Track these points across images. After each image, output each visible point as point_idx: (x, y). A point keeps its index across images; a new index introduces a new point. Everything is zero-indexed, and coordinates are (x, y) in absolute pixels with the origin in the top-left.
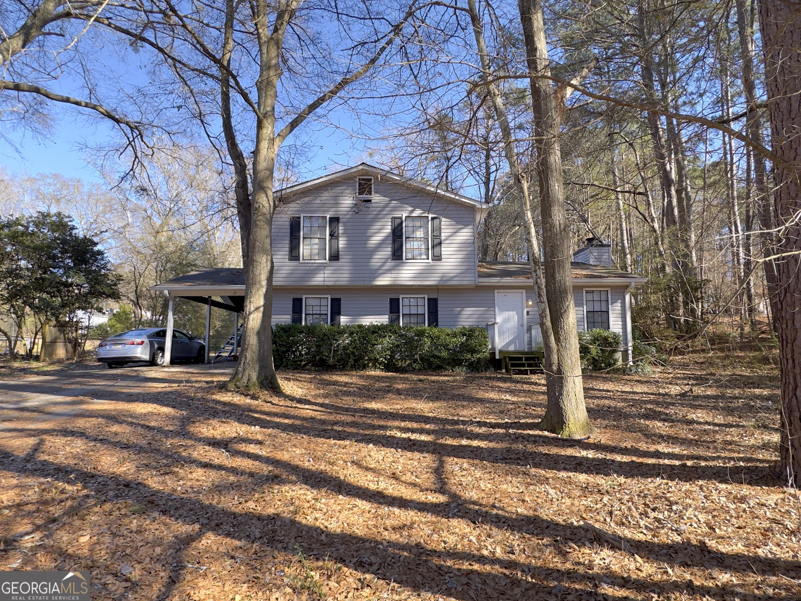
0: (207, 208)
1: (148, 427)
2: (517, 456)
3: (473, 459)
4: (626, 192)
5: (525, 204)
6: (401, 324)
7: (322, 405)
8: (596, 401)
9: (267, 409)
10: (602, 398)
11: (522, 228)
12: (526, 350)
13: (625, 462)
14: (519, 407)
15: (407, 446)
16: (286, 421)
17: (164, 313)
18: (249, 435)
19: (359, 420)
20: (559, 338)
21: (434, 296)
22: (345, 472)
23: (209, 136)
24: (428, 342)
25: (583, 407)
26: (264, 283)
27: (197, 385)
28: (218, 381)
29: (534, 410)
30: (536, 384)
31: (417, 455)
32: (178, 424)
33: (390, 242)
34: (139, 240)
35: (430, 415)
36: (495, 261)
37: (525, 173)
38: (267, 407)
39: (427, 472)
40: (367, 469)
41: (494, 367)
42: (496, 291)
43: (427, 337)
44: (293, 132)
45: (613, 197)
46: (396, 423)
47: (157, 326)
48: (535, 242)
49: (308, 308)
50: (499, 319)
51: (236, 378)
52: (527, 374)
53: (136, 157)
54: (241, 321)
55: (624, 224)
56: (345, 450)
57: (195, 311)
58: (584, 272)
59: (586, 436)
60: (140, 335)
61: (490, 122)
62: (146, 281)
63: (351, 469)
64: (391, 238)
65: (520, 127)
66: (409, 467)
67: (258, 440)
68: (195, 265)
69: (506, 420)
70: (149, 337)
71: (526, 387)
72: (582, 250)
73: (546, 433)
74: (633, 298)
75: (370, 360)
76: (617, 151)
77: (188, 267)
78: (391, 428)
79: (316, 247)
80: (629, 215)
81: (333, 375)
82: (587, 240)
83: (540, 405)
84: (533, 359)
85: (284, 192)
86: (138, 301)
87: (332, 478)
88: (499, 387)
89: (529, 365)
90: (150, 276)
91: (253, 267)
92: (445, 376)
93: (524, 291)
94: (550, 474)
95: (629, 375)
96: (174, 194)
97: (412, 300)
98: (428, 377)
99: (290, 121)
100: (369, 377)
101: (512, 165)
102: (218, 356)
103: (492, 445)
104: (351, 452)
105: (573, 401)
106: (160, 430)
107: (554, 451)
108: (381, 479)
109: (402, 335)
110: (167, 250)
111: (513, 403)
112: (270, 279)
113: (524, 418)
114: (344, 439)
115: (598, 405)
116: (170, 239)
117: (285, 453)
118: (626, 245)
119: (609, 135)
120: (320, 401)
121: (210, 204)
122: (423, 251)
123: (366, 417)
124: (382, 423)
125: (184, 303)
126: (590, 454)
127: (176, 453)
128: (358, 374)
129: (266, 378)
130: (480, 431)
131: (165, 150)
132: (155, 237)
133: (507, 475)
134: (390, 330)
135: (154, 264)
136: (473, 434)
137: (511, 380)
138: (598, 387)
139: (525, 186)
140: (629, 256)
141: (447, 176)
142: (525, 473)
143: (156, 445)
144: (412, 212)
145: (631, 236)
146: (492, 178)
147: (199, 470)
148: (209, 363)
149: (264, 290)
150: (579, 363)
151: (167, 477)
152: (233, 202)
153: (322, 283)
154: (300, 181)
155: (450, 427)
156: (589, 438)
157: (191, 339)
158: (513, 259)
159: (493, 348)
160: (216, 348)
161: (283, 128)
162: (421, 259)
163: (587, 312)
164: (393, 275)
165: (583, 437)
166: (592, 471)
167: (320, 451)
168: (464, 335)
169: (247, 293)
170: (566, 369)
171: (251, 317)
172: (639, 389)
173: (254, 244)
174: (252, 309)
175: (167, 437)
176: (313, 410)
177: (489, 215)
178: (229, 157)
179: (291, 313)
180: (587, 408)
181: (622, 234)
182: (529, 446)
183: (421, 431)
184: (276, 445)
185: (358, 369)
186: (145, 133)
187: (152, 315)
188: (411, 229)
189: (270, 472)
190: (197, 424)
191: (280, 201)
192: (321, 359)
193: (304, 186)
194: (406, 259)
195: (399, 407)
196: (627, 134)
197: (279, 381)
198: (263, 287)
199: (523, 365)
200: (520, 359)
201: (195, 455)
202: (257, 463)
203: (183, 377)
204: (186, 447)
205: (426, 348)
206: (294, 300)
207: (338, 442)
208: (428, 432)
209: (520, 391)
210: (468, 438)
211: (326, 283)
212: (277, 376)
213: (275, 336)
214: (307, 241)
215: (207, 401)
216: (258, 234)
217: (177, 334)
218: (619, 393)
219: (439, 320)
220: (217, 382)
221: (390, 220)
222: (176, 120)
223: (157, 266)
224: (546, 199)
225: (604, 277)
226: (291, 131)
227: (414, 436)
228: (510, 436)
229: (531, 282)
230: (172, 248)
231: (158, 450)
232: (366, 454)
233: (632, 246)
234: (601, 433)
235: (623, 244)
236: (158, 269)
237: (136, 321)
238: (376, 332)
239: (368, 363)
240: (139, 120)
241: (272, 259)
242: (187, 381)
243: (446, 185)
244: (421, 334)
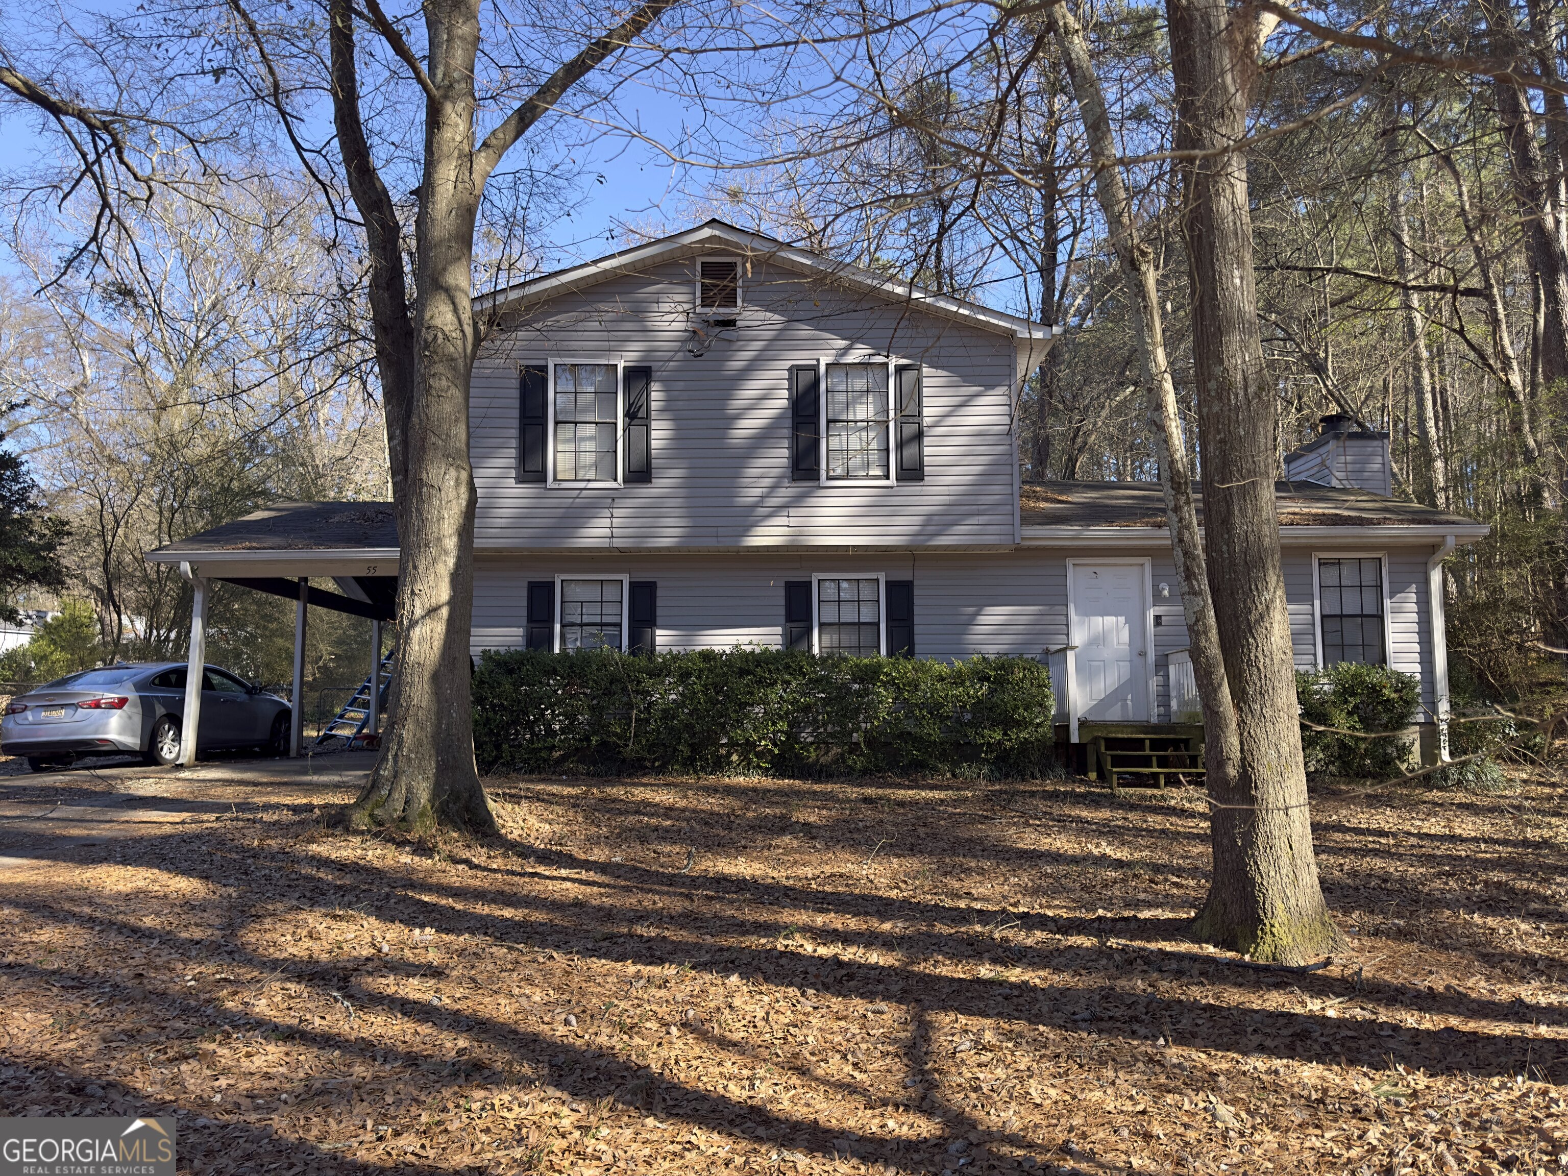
0: (293, 341)
1: (135, 930)
2: (1130, 1012)
3: (1010, 1018)
4: (1434, 288)
5: (1151, 328)
6: (816, 650)
7: (603, 868)
8: (1348, 862)
9: (455, 881)
10: (1366, 852)
11: (1141, 392)
12: (1154, 720)
13: (1428, 1032)
14: (1135, 876)
15: (830, 980)
16: (508, 913)
17: (182, 623)
18: (408, 953)
19: (704, 909)
20: (1244, 692)
21: (903, 575)
22: (664, 1053)
23: (298, 147)
24: (886, 696)
25: (1310, 878)
26: (451, 543)
27: (267, 817)
28: (326, 806)
29: (1176, 885)
30: (1182, 813)
31: (859, 1005)
32: (217, 921)
33: (786, 432)
34: (113, 427)
35: (894, 894)
36: (1068, 482)
37: (1151, 242)
38: (457, 875)
39: (885, 1054)
40: (724, 1043)
41: (1066, 766)
42: (1070, 562)
43: (884, 684)
44: (528, 133)
45: (1395, 303)
46: (802, 917)
47: (163, 659)
48: (1175, 429)
49: (570, 608)
50: (1078, 637)
51: (374, 797)
52: (1156, 786)
53: (106, 205)
54: (389, 644)
55: (1426, 374)
56: (663, 993)
57: (265, 617)
58: (1318, 509)
59: (1322, 958)
60: (118, 682)
61: (1059, 101)
62: (135, 535)
63: (679, 1044)
64: (788, 423)
65: (1141, 114)
66: (838, 1038)
67: (430, 965)
68: (265, 493)
69: (1101, 912)
70: (140, 686)
71: (1154, 821)
72: (1310, 448)
73: (1210, 949)
74: (1451, 579)
75: (732, 744)
76: (1406, 177)
77: (247, 497)
78: (788, 930)
79: (590, 446)
80: (1440, 352)
81: (636, 785)
82: (1324, 419)
83: (1194, 872)
84: (1175, 744)
85: (500, 299)
86: (110, 589)
87: (628, 1068)
88: (1079, 820)
89: (1163, 762)
90: (142, 524)
91: (420, 500)
92: (933, 788)
93: (1147, 562)
94: (1220, 1062)
95: (1440, 789)
96: (208, 303)
97: (844, 585)
98: (888, 791)
99: (517, 105)
100: (729, 791)
101: (1114, 222)
102: (327, 737)
103: (1060, 980)
104: (679, 998)
105: (1285, 861)
106: (166, 939)
107: (1233, 997)
108: (761, 1072)
109: (818, 681)
110: (188, 452)
111: (1119, 864)
112: (466, 532)
113: (1149, 905)
114: (660, 961)
115: (1354, 874)
116: (195, 423)
117: (503, 1002)
118: (1433, 432)
119: (1384, 133)
120: (599, 855)
121: (302, 333)
122: (874, 456)
123: (721, 899)
124: (764, 916)
125: (235, 597)
126: (1333, 1008)
127: (209, 1001)
128: (702, 782)
129: (455, 796)
130: (1029, 942)
131: (181, 186)
132: (157, 420)
133: (1104, 1064)
134: (787, 667)
135: (155, 492)
136: (1009, 949)
137: (1113, 802)
138: (1354, 823)
139: (1151, 277)
140: (1439, 464)
141: (939, 251)
142: (1151, 1060)
143: (157, 980)
144: (846, 351)
145: (1445, 408)
146: (1061, 257)
147: (271, 1048)
148: (301, 756)
149: (451, 562)
150: (1300, 758)
151: (184, 1067)
152: (362, 327)
153: (605, 543)
154: (546, 268)
155: (946, 930)
156: (1328, 962)
157: (252, 691)
158: (1119, 474)
159: (1064, 714)
160: (323, 716)
161: (498, 123)
162: (867, 477)
163: (1323, 617)
164: (793, 521)
165: (1311, 962)
166: (1337, 1055)
167: (598, 995)
168: (985, 678)
169: (403, 569)
170: (1263, 771)
171: (416, 633)
172: (1467, 826)
173: (423, 440)
174: (418, 612)
175: (186, 957)
176: (581, 882)
177: (1053, 357)
178: (351, 204)
179: (524, 621)
180: (1322, 881)
181: (1421, 404)
182: (1164, 985)
183: (870, 940)
184: (479, 978)
185: (703, 769)
186: (131, 141)
187: (150, 627)
188: (842, 397)
189: (461, 1052)
190: (268, 923)
191: (490, 323)
192: (603, 744)
193: (554, 282)
194: (829, 478)
195: (809, 872)
196: (1434, 129)
197: (491, 805)
198: (446, 553)
199: (1146, 762)
200: (1138, 744)
201: (261, 1007)
202: (425, 1029)
203: (229, 794)
204: (237, 984)
205: (883, 714)
206: (533, 587)
207: (646, 970)
208: (887, 943)
209: (1138, 832)
210: (994, 961)
211: (617, 543)
212: (486, 791)
213: (482, 682)
214: (566, 431)
215: (296, 860)
216: (433, 411)
217: (216, 679)
218: (1413, 841)
219: (917, 639)
220: (320, 807)
221: (786, 374)
222: (211, 106)
223: (162, 498)
224: (1208, 312)
225: (1370, 522)
226: (519, 134)
227: (850, 954)
228: (1110, 957)
229: (1164, 536)
230: (201, 449)
231: (163, 994)
232: (720, 1001)
233: (1452, 435)
234: (1361, 950)
235: (1424, 432)
236: (166, 504)
237: (105, 644)
238: (749, 673)
239: (729, 754)
240: (111, 107)
241: (471, 478)
242: (243, 807)
243: (939, 274)
244: (868, 675)
